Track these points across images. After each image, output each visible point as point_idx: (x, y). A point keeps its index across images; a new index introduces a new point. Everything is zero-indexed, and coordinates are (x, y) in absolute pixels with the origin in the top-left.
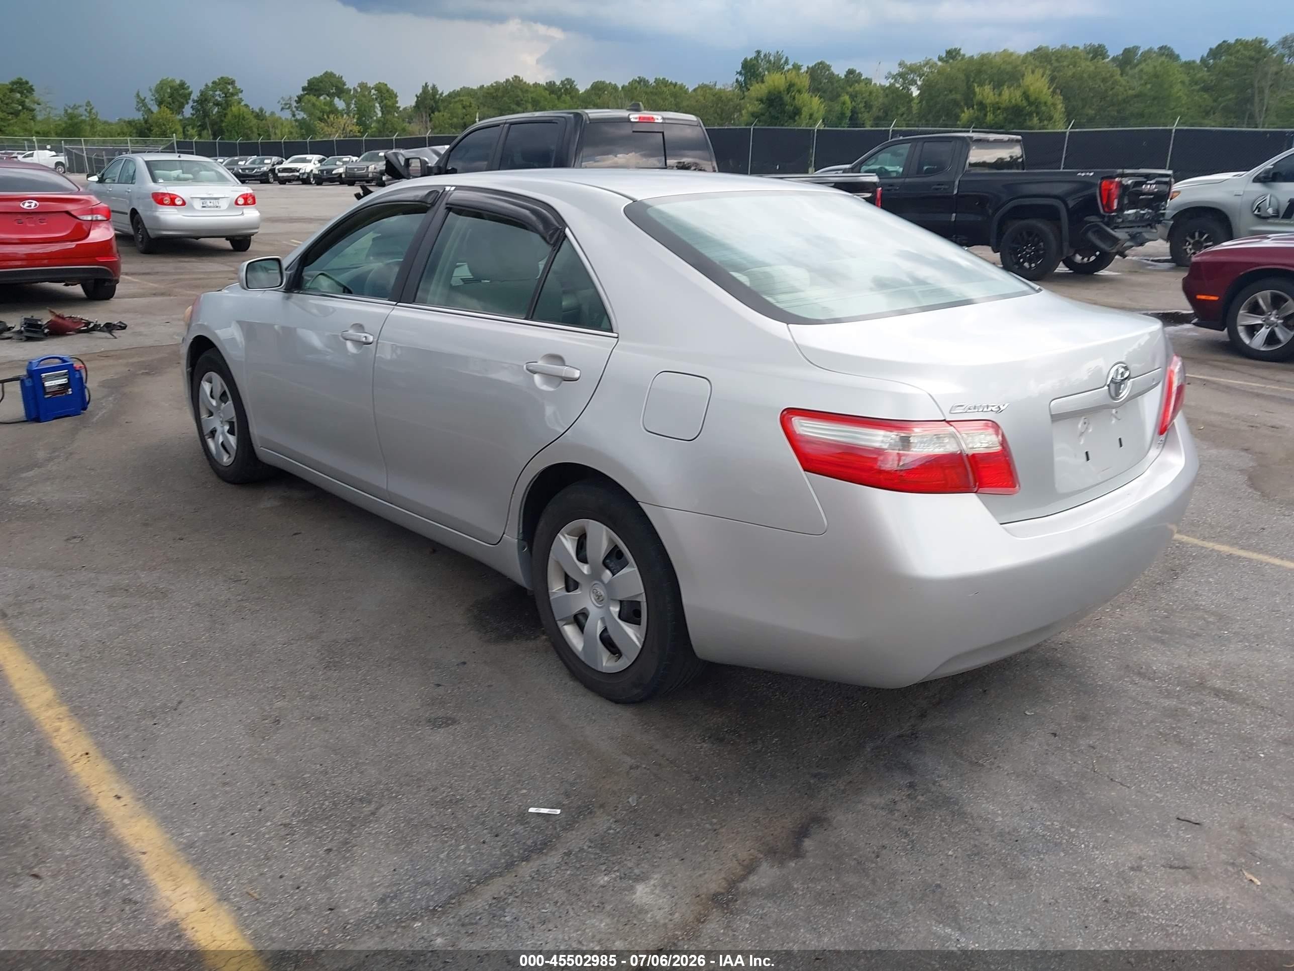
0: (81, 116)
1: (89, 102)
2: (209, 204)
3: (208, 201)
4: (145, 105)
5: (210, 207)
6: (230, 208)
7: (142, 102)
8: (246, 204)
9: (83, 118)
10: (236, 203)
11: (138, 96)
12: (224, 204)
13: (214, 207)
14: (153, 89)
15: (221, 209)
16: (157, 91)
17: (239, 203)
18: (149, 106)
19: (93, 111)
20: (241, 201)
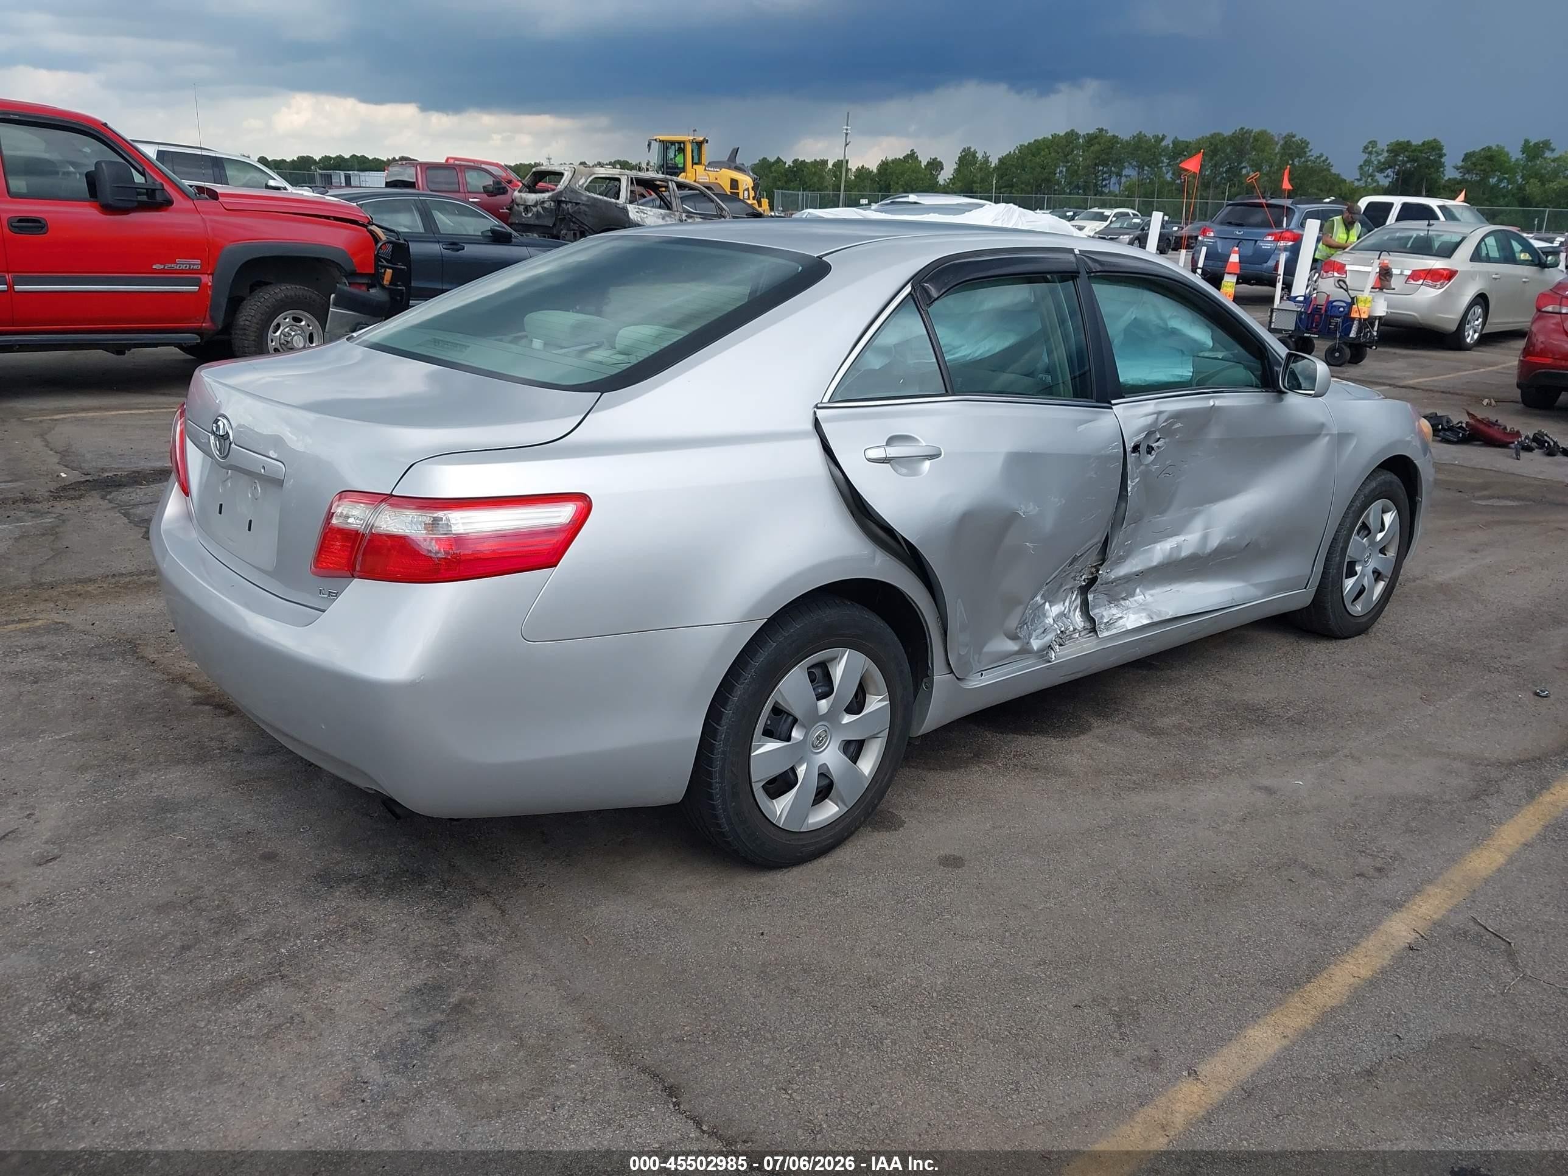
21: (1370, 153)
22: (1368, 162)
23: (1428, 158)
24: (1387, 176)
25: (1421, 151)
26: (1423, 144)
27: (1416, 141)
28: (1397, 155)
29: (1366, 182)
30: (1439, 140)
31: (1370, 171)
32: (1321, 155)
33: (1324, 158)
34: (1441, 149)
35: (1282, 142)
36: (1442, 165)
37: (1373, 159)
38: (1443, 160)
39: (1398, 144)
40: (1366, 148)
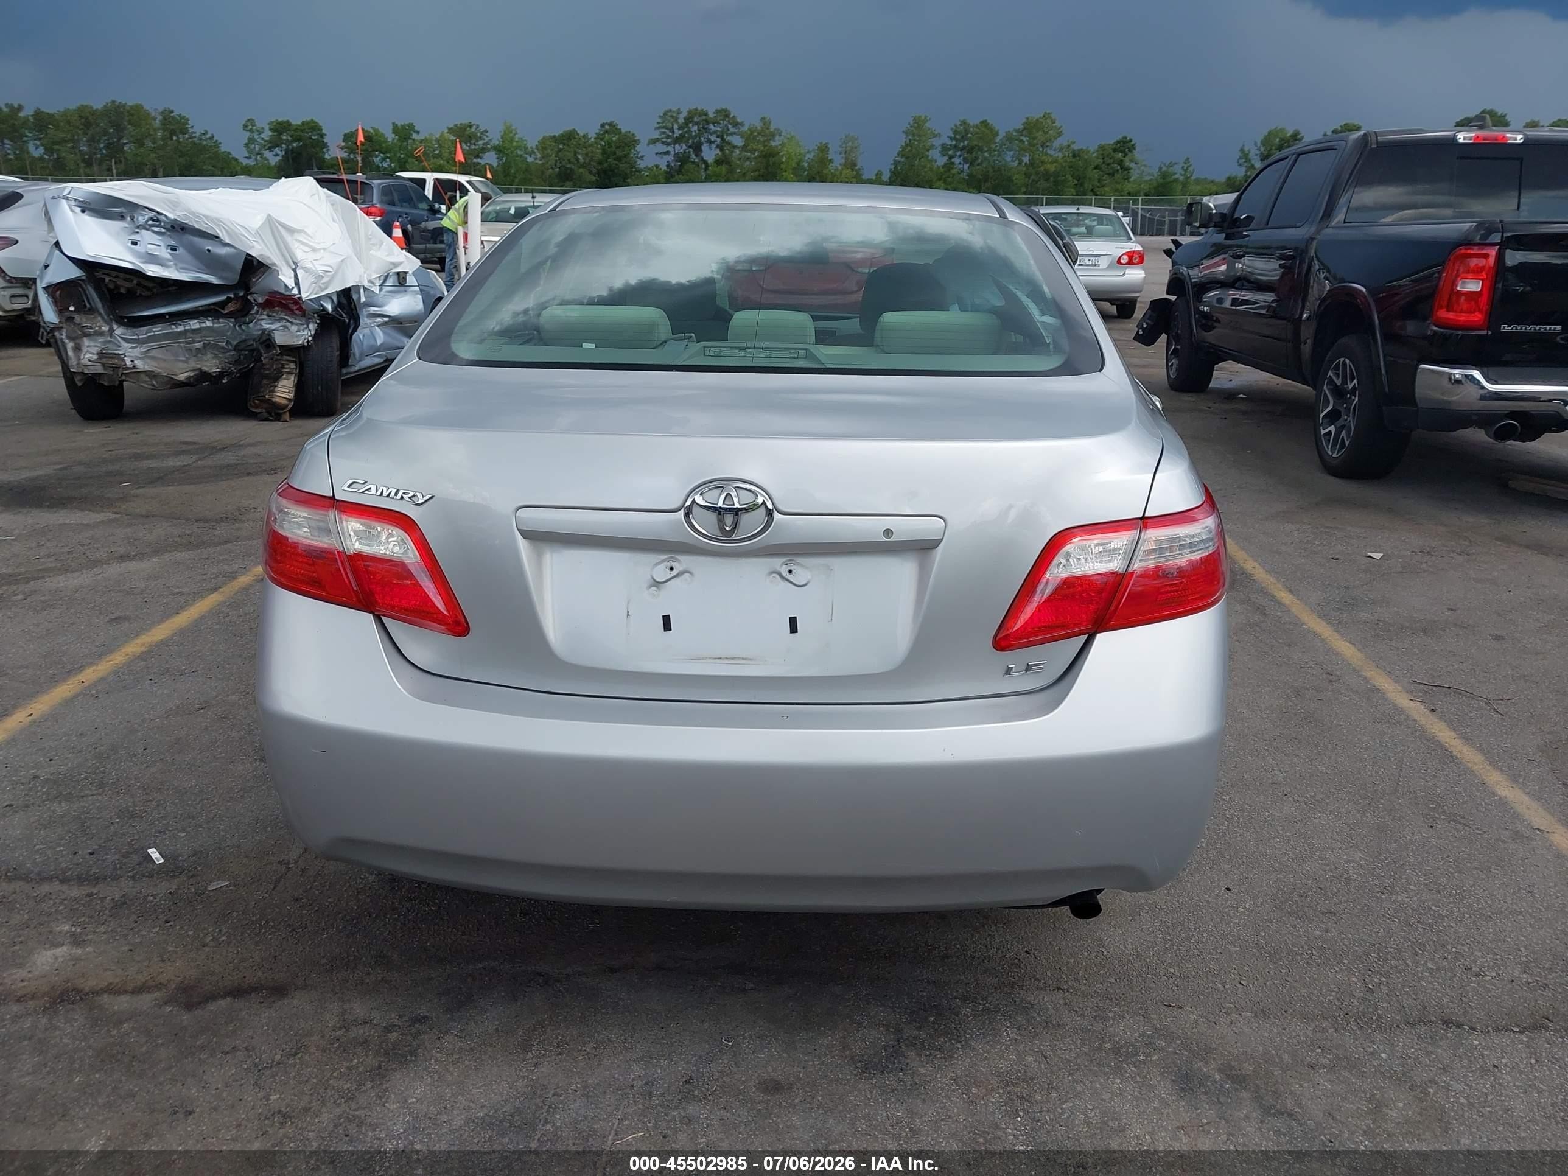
0: (1175, 174)
1: (1188, 159)
2: (1087, 262)
3: (1087, 259)
4: (1248, 160)
5: (1088, 265)
6: (1110, 267)
7: (1245, 156)
8: (1130, 262)
9: (1177, 176)
10: (1119, 262)
11: (1242, 150)
12: (1104, 263)
13: (1092, 265)
14: (1259, 144)
15: (1101, 267)
16: (1264, 143)
17: (1122, 261)
18: (1253, 162)
19: (1191, 169)
20: (1125, 259)
21: (251, 131)
22: (251, 140)
23: (311, 138)
24: (277, 155)
25: (302, 131)
26: (303, 123)
27: (296, 121)
28: (281, 134)
29: (256, 159)
30: (317, 120)
31: (257, 149)
32: (206, 133)
33: (209, 136)
34: (320, 129)
35: (160, 118)
36: (325, 145)
37: (256, 137)
38: (325, 141)
39: (280, 123)
40: (245, 126)
